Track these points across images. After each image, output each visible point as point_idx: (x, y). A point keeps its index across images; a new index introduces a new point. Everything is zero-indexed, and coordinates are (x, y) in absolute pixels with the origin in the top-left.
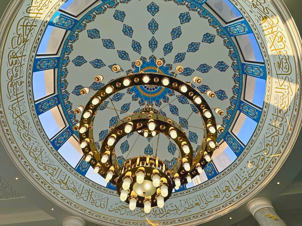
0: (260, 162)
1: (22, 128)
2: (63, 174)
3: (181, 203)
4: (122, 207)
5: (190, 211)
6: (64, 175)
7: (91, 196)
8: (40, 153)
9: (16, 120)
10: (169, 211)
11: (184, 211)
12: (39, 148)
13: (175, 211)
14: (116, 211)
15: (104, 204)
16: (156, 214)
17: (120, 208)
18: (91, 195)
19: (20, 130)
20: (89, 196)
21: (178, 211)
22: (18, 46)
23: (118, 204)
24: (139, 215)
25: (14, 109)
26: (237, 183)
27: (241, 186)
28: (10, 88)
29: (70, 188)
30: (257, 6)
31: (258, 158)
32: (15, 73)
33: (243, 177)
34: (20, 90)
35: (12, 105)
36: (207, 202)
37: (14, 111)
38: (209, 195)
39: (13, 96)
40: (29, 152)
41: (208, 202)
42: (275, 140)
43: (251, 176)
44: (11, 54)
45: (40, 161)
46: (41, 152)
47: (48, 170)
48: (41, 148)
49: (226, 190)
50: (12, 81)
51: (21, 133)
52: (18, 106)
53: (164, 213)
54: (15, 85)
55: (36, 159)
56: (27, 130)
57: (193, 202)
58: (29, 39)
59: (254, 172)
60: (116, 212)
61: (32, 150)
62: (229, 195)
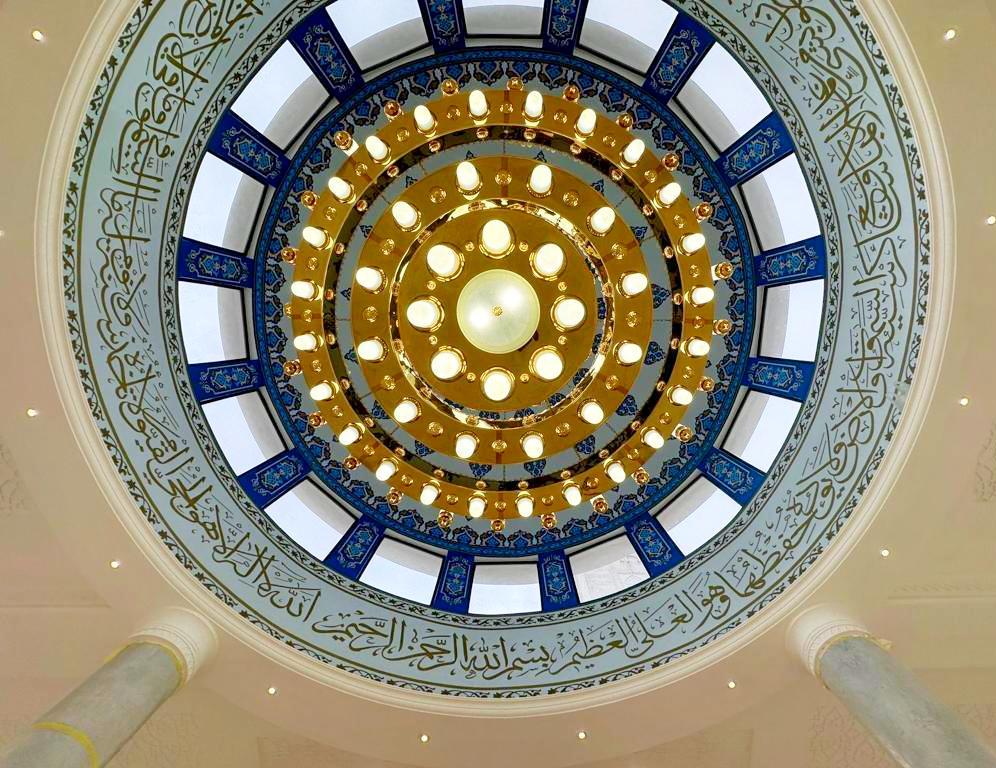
0: (820, 499)
1: (118, 277)
2: (193, 471)
3: (560, 640)
4: (360, 628)
5: (592, 665)
6: (194, 476)
7: (265, 568)
8: (144, 376)
9: (108, 241)
10: (518, 663)
11: (570, 664)
12: (147, 362)
13: (541, 663)
14: (339, 635)
15: (301, 605)
16: (472, 668)
17: (352, 630)
18: (264, 564)
19: (110, 278)
20: (258, 569)
21: (549, 662)
22: (196, 37)
23: (349, 615)
24: (415, 663)
25: (117, 206)
26: (748, 574)
27: (761, 580)
28: (128, 139)
29: (201, 520)
30: (813, 55)
31: (812, 491)
32: (159, 108)
33: (765, 553)
34: (154, 166)
35: (116, 194)
36: (649, 638)
37: (115, 213)
38: (656, 616)
39: (129, 169)
40: (111, 355)
41: (651, 636)
42: (862, 427)
43: (793, 544)
44: (169, 43)
45: (135, 398)
46: (148, 378)
47: (150, 438)
48: (150, 366)
49: (713, 597)
50: (141, 125)
51: (107, 286)
52: (131, 206)
53: (503, 667)
54: (147, 144)
55: (124, 385)
56: (131, 293)
57: (602, 639)
58: (229, 39)
59: (802, 531)
60: (335, 638)
61: (121, 355)
62: (723, 612)
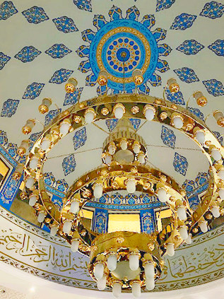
4: (11, 238)
10: (75, 267)
16: (55, 264)
23: (6, 231)
24: (33, 258)
26: (179, 268)
27: (182, 274)
33: (190, 264)
43: (202, 268)
59: (208, 265)
